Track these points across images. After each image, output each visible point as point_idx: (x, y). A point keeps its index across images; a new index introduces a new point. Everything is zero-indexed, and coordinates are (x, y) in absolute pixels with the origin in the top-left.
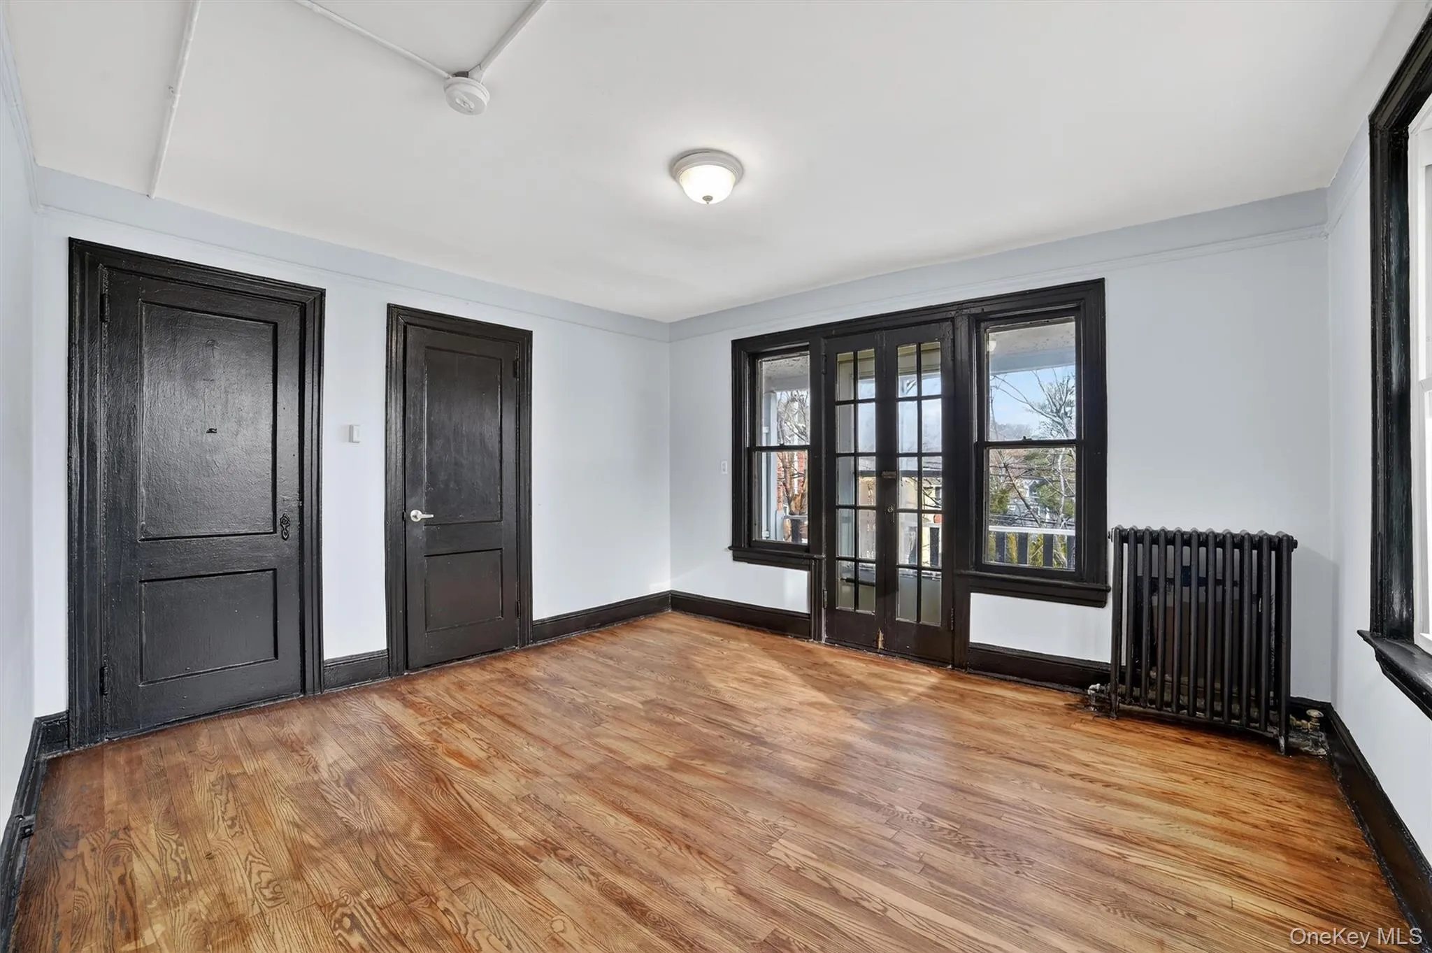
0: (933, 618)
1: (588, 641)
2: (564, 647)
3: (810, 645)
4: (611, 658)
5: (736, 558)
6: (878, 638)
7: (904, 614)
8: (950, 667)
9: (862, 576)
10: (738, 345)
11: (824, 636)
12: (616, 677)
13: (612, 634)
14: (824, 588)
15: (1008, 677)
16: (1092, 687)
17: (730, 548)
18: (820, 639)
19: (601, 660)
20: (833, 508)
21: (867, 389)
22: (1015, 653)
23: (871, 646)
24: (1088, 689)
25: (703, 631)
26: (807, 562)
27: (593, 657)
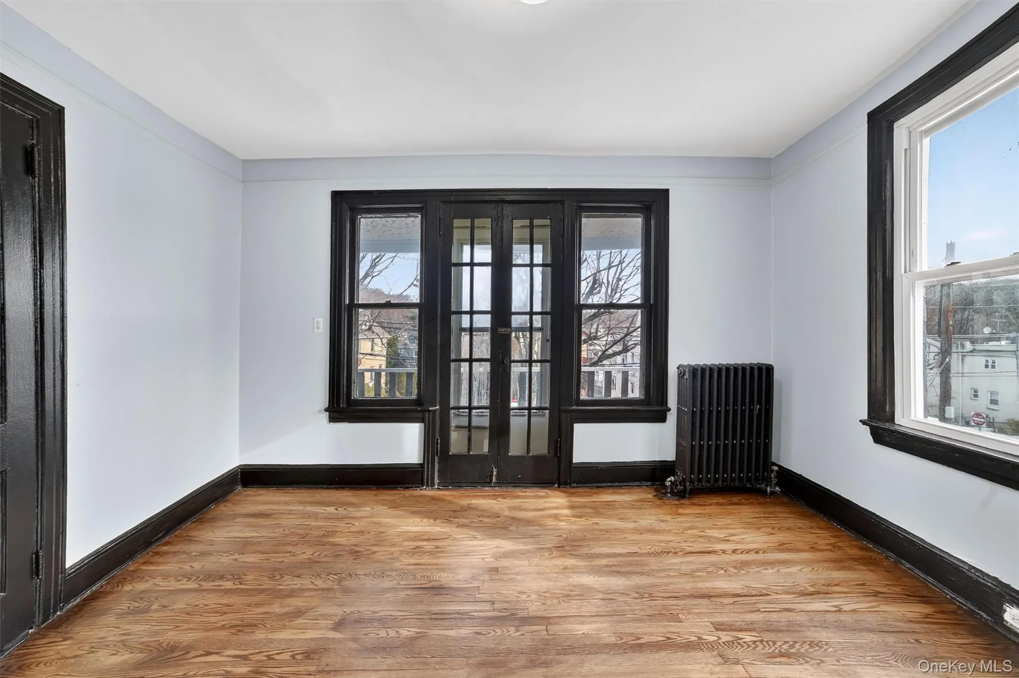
0: (541, 447)
1: (160, 563)
2: (128, 588)
3: (427, 492)
4: (222, 577)
5: (333, 419)
6: (492, 472)
7: (516, 447)
8: (556, 486)
9: (475, 422)
10: (337, 196)
11: (436, 481)
12: (258, 605)
13: (189, 540)
14: (437, 436)
15: (603, 485)
16: (669, 479)
17: (326, 410)
18: (433, 485)
19: (208, 585)
20: (446, 361)
21: (484, 254)
22: (608, 466)
23: (485, 481)
24: (665, 480)
25: (301, 503)
26: (420, 415)
27: (193, 585)
